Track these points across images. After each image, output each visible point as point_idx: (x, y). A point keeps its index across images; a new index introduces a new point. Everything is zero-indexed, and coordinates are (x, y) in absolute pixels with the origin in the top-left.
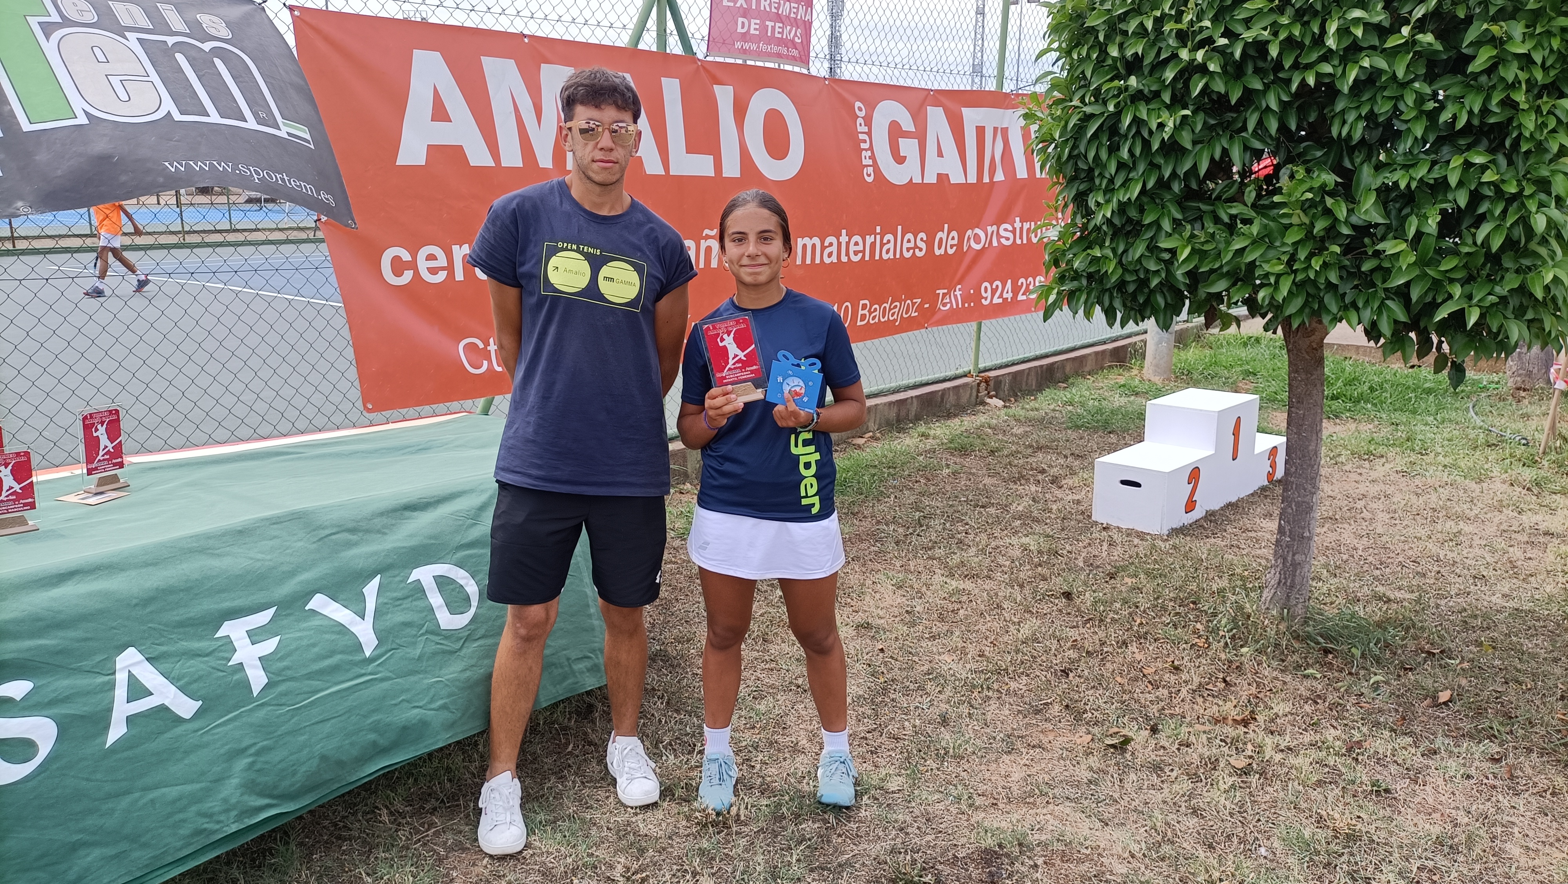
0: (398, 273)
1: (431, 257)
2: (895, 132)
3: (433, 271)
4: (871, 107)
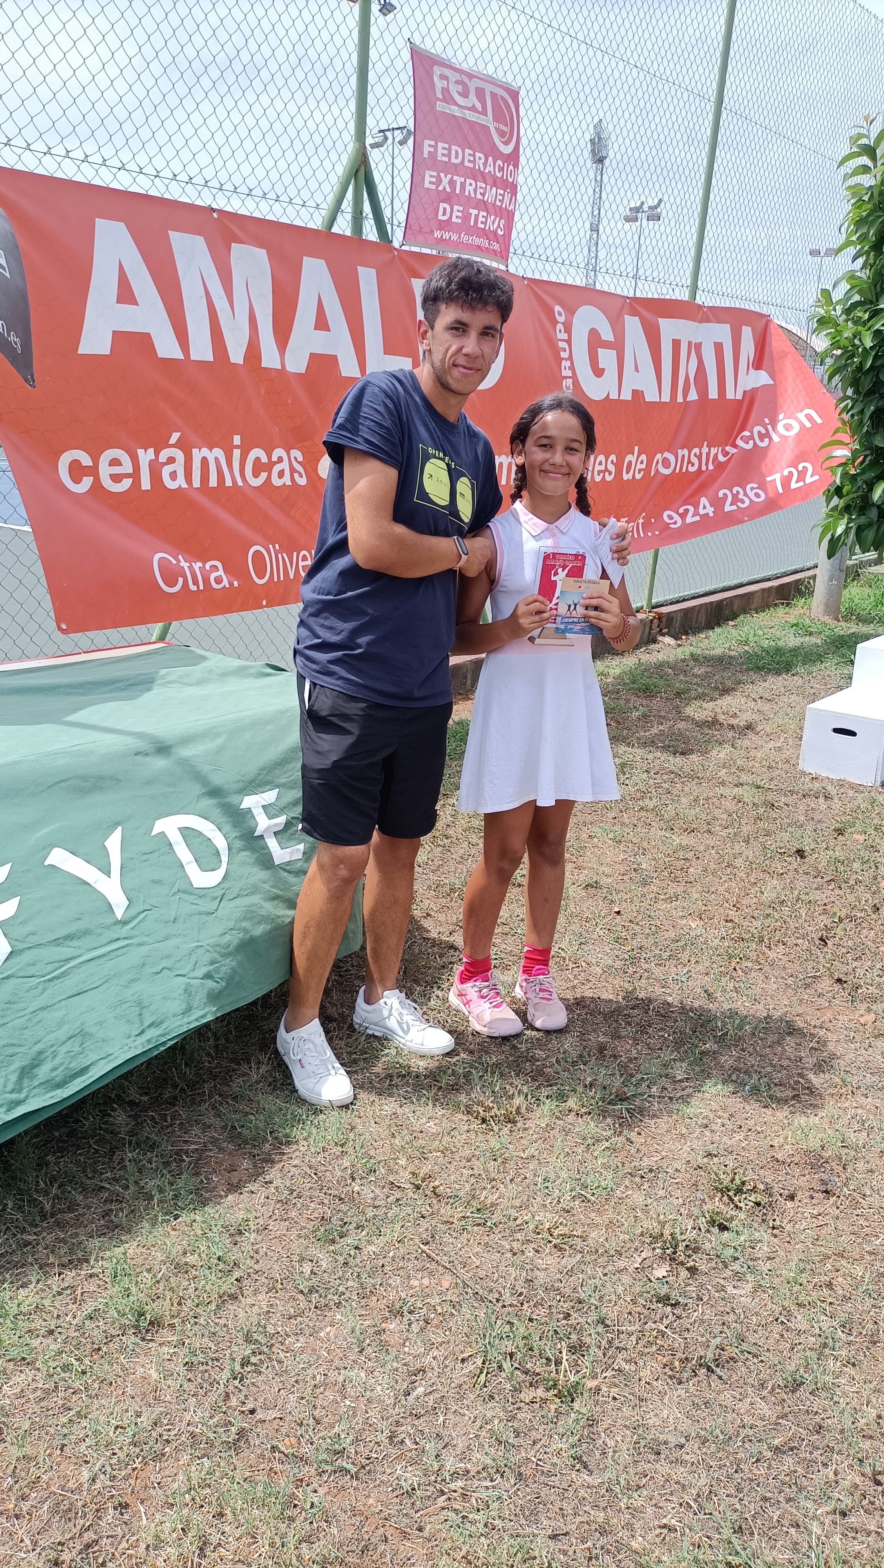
0: (77, 479)
1: (115, 462)
2: (595, 341)
3: (116, 478)
4: (571, 311)
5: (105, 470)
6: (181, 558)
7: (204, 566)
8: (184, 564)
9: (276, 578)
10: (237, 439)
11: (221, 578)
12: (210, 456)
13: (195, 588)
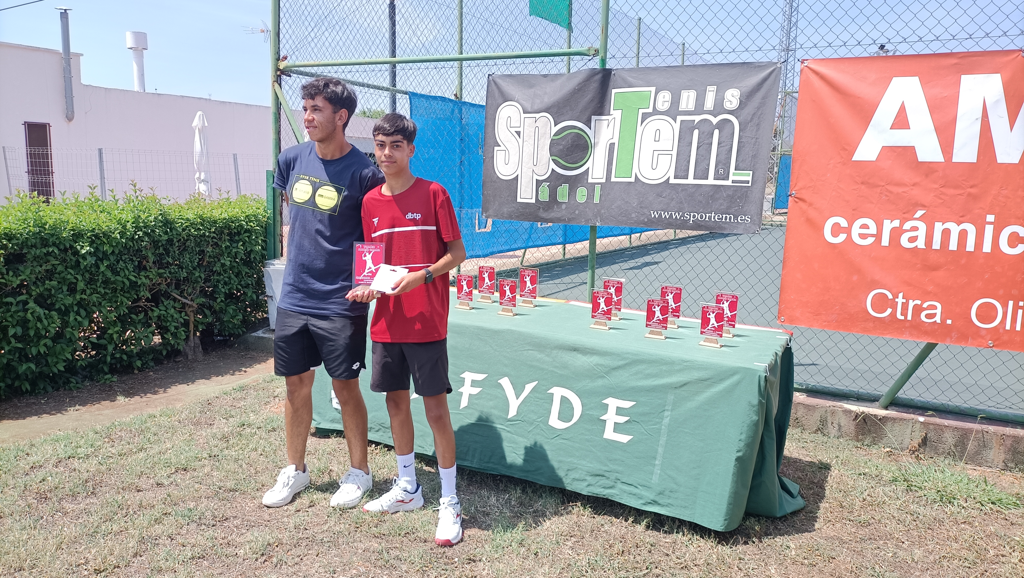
0: (835, 234)
1: (865, 226)
3: (864, 236)
5: (856, 230)
6: (901, 295)
7: (922, 304)
8: (900, 300)
9: (1008, 327)
10: (990, 218)
11: (934, 315)
12: (955, 229)
13: (903, 318)
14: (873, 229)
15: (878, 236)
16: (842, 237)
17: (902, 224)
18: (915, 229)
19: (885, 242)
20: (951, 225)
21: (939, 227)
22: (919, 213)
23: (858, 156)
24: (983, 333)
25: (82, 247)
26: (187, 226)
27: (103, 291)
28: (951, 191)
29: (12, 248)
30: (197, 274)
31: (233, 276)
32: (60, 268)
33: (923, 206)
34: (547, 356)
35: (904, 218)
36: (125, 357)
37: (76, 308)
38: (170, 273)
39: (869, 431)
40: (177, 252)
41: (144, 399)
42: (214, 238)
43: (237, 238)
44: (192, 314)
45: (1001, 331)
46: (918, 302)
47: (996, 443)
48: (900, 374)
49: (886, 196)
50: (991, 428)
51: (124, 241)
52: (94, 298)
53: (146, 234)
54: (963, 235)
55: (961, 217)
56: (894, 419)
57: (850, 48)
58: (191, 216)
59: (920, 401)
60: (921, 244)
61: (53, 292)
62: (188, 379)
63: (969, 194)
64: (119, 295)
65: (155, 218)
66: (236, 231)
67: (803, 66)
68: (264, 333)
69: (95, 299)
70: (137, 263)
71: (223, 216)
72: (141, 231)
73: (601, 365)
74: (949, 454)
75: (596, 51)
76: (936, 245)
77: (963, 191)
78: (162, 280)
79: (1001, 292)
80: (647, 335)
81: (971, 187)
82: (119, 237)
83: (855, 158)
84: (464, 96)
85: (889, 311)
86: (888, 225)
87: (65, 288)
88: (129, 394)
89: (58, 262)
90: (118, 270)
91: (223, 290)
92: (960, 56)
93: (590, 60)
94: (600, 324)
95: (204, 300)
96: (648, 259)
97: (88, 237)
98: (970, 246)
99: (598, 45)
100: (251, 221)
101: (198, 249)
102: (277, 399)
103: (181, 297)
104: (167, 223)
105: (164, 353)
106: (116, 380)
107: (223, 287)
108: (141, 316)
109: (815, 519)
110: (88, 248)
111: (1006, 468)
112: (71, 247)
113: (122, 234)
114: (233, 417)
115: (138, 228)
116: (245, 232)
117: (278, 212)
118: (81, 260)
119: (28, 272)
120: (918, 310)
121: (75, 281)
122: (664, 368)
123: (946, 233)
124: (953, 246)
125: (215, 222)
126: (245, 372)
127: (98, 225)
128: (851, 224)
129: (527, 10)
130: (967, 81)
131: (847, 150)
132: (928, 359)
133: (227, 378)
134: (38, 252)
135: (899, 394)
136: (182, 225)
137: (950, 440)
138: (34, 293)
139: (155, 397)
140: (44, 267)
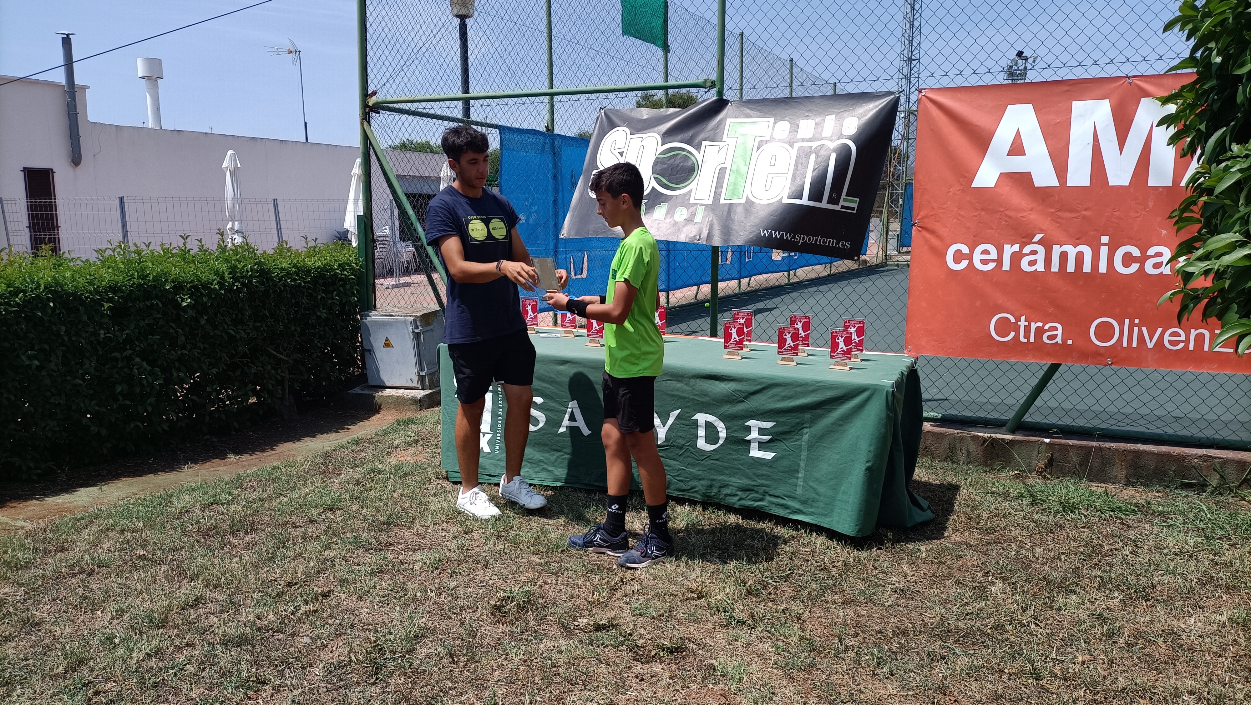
0: (957, 261)
1: (986, 252)
3: (984, 262)
6: (1023, 318)
7: (1044, 326)
8: (1023, 323)
9: (1125, 344)
10: (1105, 239)
11: (1055, 336)
12: (1072, 251)
13: (1026, 340)
14: (994, 255)
15: (999, 261)
16: (964, 264)
17: (1021, 248)
18: (1034, 252)
19: (1006, 266)
20: (1068, 248)
21: (1056, 250)
22: (1038, 237)
23: (978, 183)
24: (1102, 351)
25: (183, 300)
26: (282, 277)
27: (202, 346)
28: (1068, 215)
29: (118, 300)
30: (293, 328)
31: (327, 329)
32: (161, 322)
33: (1041, 231)
34: (686, 384)
35: (1023, 242)
36: (224, 417)
37: (177, 365)
38: (266, 326)
39: (998, 455)
40: (273, 304)
41: (255, 457)
42: (309, 288)
43: (331, 288)
44: (287, 371)
45: (1119, 348)
46: (1040, 324)
47: (1118, 459)
48: (1025, 397)
49: (1006, 221)
50: (1114, 445)
51: (223, 292)
52: (196, 352)
53: (243, 284)
54: (1080, 257)
55: (1077, 239)
56: (1021, 442)
57: (966, 76)
58: (285, 265)
59: (1046, 423)
60: (1040, 267)
61: (156, 347)
62: (294, 436)
63: (1084, 217)
64: (218, 350)
65: (252, 269)
66: (330, 280)
67: (920, 96)
68: (362, 390)
69: (196, 354)
70: (234, 316)
71: (317, 265)
72: (239, 281)
73: (738, 391)
74: (1074, 473)
75: (712, 83)
76: (1055, 268)
77: (1078, 215)
78: (258, 335)
79: (1117, 311)
80: (779, 362)
81: (1086, 210)
82: (218, 288)
83: (974, 185)
84: (556, 128)
85: (1012, 334)
86: (1009, 250)
87: (167, 343)
88: (239, 452)
89: (160, 316)
90: (217, 323)
91: (319, 345)
92: (1071, 83)
93: (706, 93)
94: (733, 354)
95: (300, 356)
96: (760, 305)
97: (188, 290)
98: (1087, 268)
99: (714, 77)
100: (346, 270)
101: (293, 301)
102: (398, 450)
103: (277, 352)
104: (264, 273)
105: (261, 413)
106: (215, 440)
107: (319, 342)
108: (238, 373)
109: (945, 529)
110: (189, 300)
111: (1128, 483)
112: (173, 299)
113: (221, 285)
114: (358, 466)
115: (236, 279)
116: (339, 281)
117: (370, 260)
118: (182, 314)
119: (132, 326)
120: (1040, 332)
121: (176, 335)
122: (799, 389)
123: (1064, 256)
124: (1071, 267)
125: (309, 271)
126: (348, 429)
127: (197, 275)
128: (972, 251)
129: (619, 31)
130: (1078, 106)
131: (966, 177)
132: (1051, 381)
133: (332, 436)
134: (142, 305)
135: (1025, 417)
136: (277, 275)
137: (1074, 459)
138: (138, 349)
139: (265, 454)
140: (146, 321)
